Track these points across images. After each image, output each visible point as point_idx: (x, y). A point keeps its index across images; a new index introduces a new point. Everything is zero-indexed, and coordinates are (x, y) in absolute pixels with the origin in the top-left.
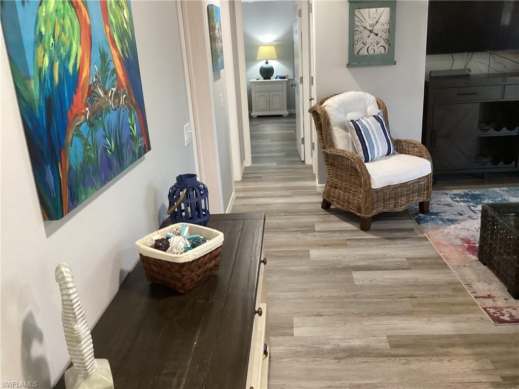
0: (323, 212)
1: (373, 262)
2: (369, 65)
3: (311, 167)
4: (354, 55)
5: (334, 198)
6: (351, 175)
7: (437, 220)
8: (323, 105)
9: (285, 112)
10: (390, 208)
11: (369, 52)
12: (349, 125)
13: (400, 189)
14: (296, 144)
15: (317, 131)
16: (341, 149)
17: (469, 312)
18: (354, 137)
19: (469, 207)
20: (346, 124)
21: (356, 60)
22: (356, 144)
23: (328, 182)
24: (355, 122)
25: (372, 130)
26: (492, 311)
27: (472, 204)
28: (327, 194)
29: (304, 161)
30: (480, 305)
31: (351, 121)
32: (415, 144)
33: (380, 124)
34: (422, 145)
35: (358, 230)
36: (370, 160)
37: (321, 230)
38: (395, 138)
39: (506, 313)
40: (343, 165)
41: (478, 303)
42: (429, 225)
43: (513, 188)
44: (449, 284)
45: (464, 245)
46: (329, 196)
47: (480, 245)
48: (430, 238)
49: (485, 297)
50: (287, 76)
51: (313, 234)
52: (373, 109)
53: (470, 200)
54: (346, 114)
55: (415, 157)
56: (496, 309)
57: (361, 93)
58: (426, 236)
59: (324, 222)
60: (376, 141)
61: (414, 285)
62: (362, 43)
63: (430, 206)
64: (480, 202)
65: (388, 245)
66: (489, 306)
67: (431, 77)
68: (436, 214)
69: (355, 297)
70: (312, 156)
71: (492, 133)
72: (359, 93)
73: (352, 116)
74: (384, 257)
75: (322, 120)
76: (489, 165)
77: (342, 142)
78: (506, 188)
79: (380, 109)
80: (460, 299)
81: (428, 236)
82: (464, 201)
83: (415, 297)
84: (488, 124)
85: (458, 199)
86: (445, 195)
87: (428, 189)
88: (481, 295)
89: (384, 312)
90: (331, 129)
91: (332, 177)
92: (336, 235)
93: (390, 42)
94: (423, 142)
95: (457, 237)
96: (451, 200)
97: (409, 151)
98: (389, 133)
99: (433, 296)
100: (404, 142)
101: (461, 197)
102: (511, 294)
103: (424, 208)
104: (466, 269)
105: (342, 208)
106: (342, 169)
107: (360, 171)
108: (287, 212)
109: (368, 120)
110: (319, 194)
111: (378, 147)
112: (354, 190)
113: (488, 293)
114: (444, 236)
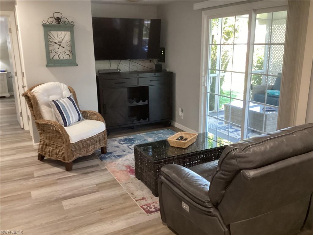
0: (39, 162)
1: (75, 192)
2: (61, 66)
3: (28, 132)
4: (50, 60)
5: (46, 152)
6: (56, 136)
7: (112, 157)
8: (32, 91)
9: (7, 95)
10: (83, 153)
11: (60, 58)
12: (51, 104)
13: (88, 141)
14: (16, 116)
15: (30, 108)
16: (48, 119)
17: (134, 211)
18: (56, 111)
19: (128, 146)
20: (50, 103)
21: (51, 63)
22: (57, 115)
23: (40, 142)
24: (55, 102)
25: (67, 106)
26: (145, 207)
27: (129, 144)
28: (41, 150)
29: (23, 128)
30: (139, 205)
31: (53, 101)
32: (94, 113)
33: (72, 102)
34: (99, 114)
35: (64, 172)
36: (68, 125)
37: (39, 176)
38: (82, 110)
39: (152, 206)
40: (50, 130)
41: (138, 204)
42: (108, 161)
43: (149, 133)
44: (122, 195)
45: (127, 170)
46: (42, 151)
47: (135, 168)
48: (108, 169)
49: (140, 200)
50: (6, 70)
51: (33, 179)
52: (67, 93)
53: (128, 142)
54: (49, 96)
55: (95, 121)
56: (147, 205)
57: (57, 83)
58: (106, 168)
59: (41, 169)
60: (71, 113)
61: (102, 201)
62: (55, 52)
63: (107, 149)
64: (133, 142)
65: (84, 178)
66: (144, 204)
67: (100, 73)
68: (111, 153)
69: (65, 219)
70: (29, 124)
71: (135, 104)
72: (56, 83)
73: (53, 98)
74: (82, 186)
75: (32, 101)
76: (136, 121)
77: (48, 115)
78: (145, 133)
79: (71, 93)
80: (128, 204)
81: (108, 167)
82: (125, 143)
83: (103, 209)
84: (133, 99)
85: (122, 142)
86: (115, 141)
87: (105, 139)
88: (139, 199)
89: (84, 224)
90: (39, 107)
91: (43, 139)
92: (49, 177)
93: (73, 52)
94: (100, 112)
95: (123, 165)
96: (118, 144)
97: (91, 118)
98: (79, 107)
99: (113, 206)
100: (88, 112)
101: (123, 141)
102: (154, 195)
103: (104, 150)
104: (130, 184)
105: (52, 158)
106: (50, 133)
107: (61, 133)
108: (11, 167)
109: (64, 100)
110: (35, 150)
111: (72, 116)
112: (59, 145)
113: (143, 196)
114: (117, 166)
